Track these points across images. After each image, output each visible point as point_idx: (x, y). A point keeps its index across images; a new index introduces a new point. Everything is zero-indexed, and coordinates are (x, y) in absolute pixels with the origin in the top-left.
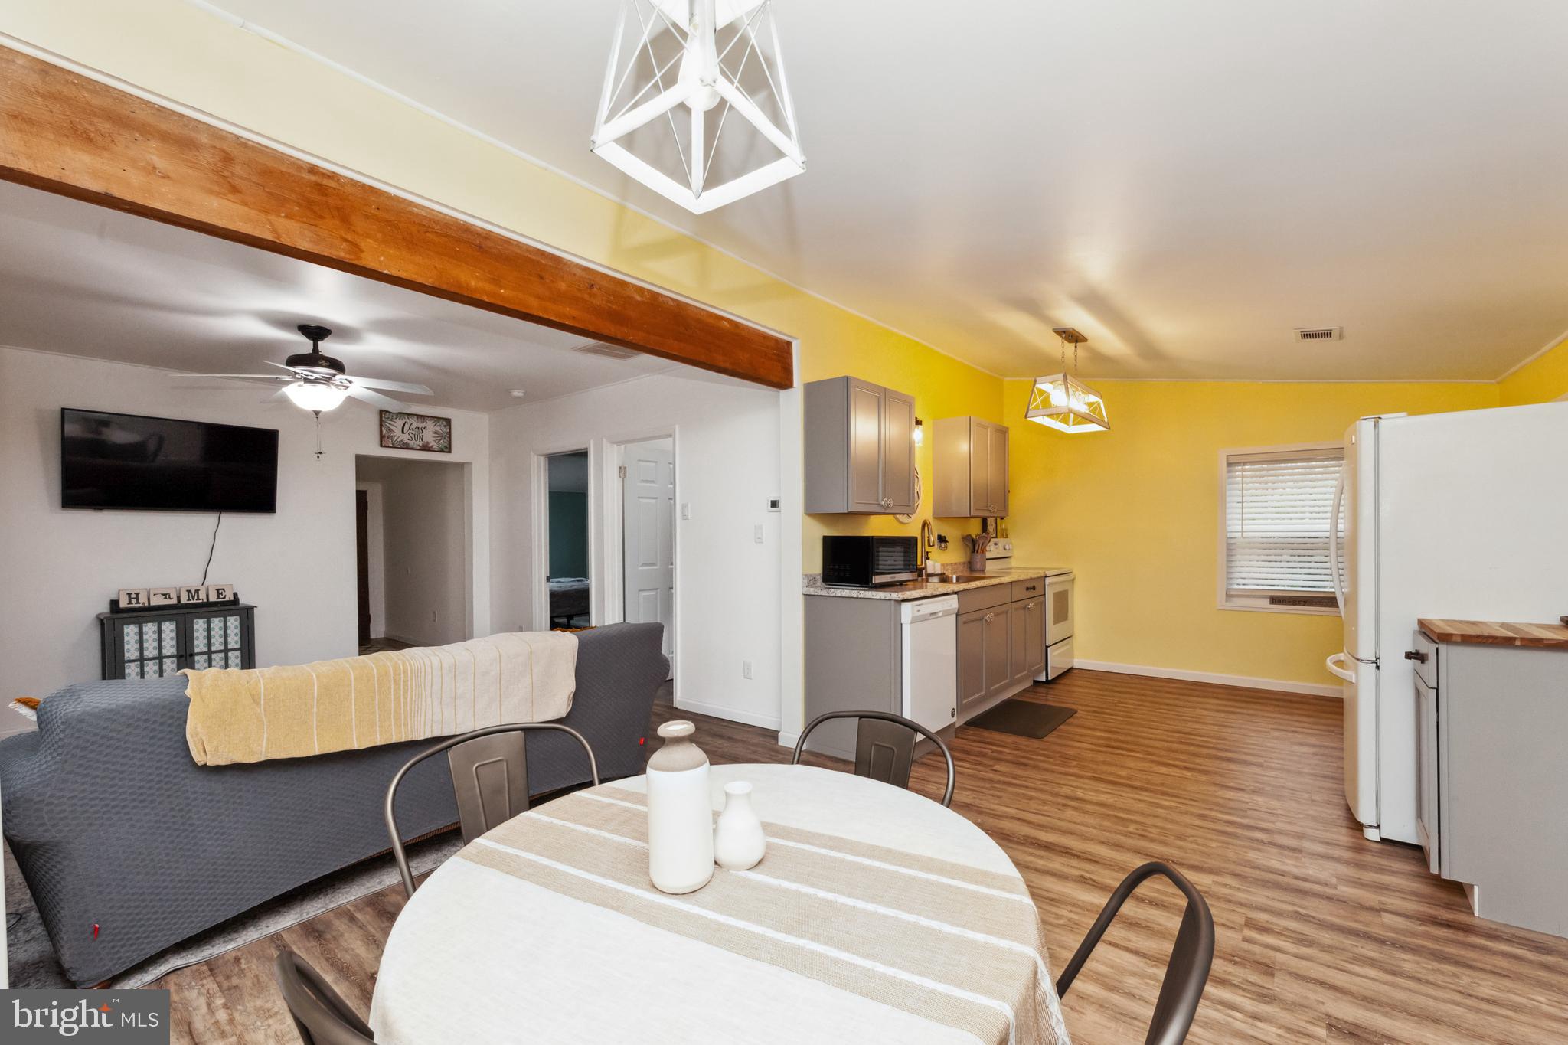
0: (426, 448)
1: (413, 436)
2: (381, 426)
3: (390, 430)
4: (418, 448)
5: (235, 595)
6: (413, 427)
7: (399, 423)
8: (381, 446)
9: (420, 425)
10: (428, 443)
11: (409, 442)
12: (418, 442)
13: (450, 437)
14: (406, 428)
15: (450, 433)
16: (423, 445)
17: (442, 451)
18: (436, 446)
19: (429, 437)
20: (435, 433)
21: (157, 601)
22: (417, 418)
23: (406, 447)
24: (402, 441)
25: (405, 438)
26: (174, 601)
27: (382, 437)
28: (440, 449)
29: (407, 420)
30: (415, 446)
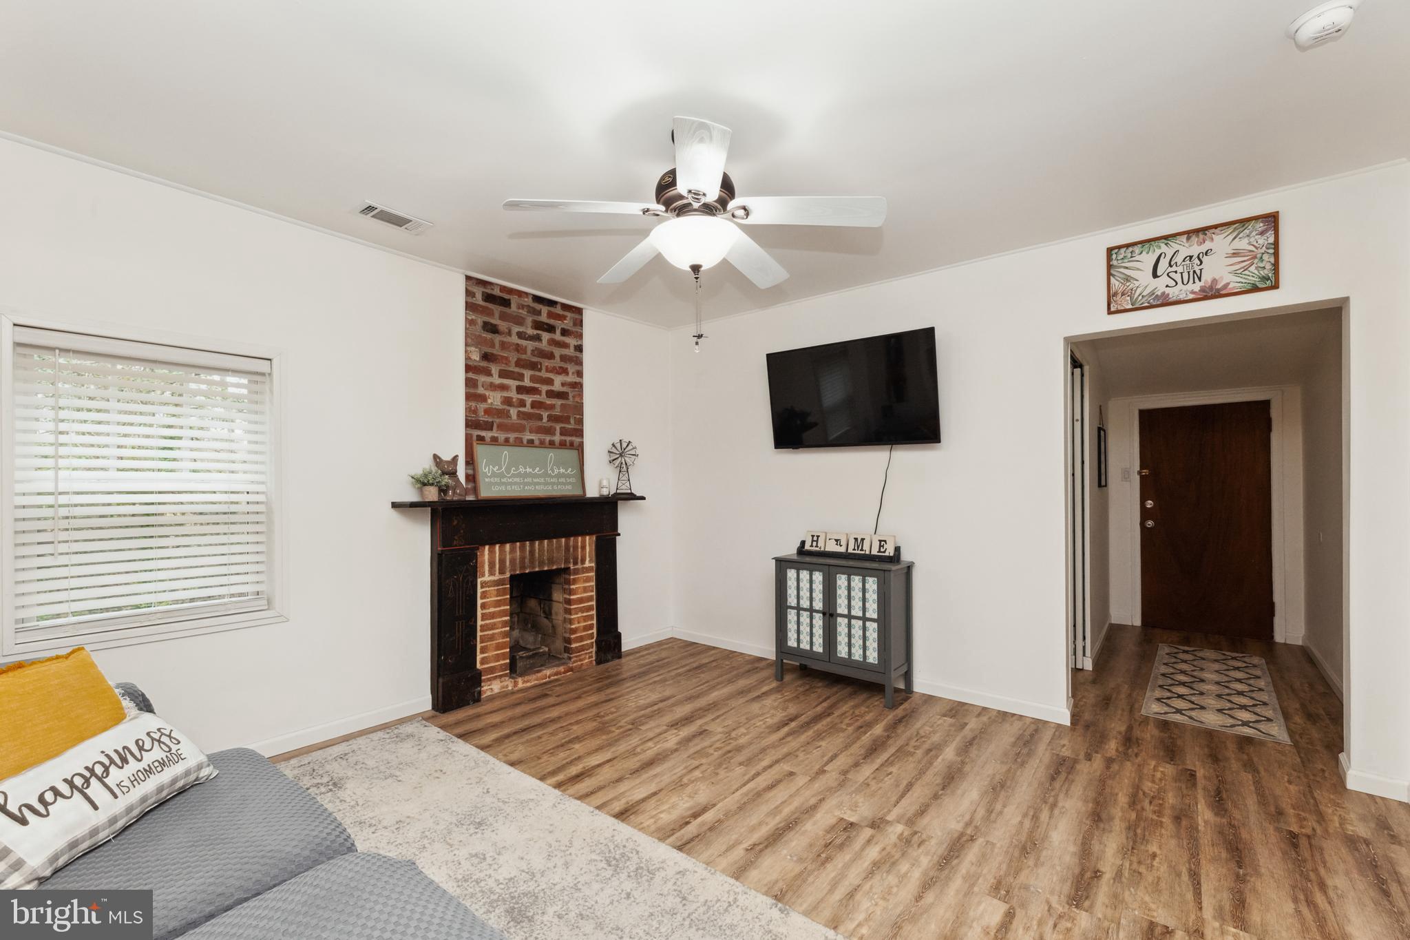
0: (1212, 293)
1: (1178, 277)
2: (1109, 275)
3: (1128, 279)
4: (1191, 296)
5: (897, 549)
6: (1179, 259)
7: (1148, 259)
8: (1110, 312)
9: (1195, 250)
10: (1215, 281)
11: (1168, 290)
12: (1190, 286)
13: (1276, 254)
14: (1161, 269)
15: (1276, 245)
16: (1203, 290)
17: (1255, 289)
18: (1235, 283)
19: (1218, 269)
20: (1235, 254)
21: (832, 547)
22: (1188, 239)
23: (1165, 302)
24: (1152, 293)
25: (1160, 285)
26: (842, 549)
27: (1111, 296)
28: (1249, 287)
29: (1164, 248)
30: (1182, 297)
